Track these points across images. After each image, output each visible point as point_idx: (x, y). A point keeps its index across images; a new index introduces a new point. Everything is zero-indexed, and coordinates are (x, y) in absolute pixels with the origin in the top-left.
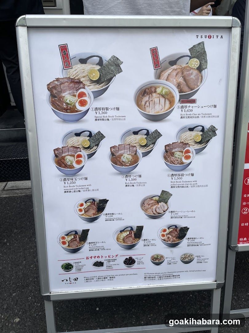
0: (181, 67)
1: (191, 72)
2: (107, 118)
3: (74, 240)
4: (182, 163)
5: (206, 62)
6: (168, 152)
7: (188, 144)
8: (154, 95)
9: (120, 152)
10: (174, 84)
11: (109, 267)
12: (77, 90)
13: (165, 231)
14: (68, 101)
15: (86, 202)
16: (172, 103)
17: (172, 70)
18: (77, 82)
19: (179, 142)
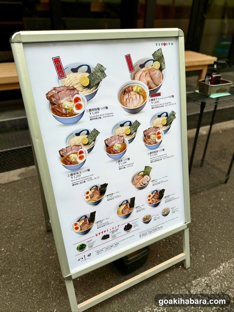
0: (148, 69)
1: (155, 72)
2: (99, 117)
3: (85, 224)
4: (156, 143)
5: (164, 63)
6: (146, 136)
7: (158, 127)
8: (132, 92)
9: (112, 143)
10: (145, 83)
11: (114, 237)
12: (73, 96)
13: (150, 196)
14: (66, 107)
15: (90, 190)
16: (144, 97)
17: (142, 72)
18: (71, 89)
19: (153, 127)
